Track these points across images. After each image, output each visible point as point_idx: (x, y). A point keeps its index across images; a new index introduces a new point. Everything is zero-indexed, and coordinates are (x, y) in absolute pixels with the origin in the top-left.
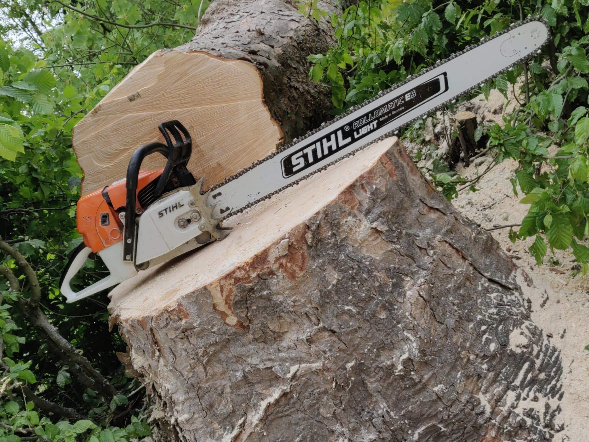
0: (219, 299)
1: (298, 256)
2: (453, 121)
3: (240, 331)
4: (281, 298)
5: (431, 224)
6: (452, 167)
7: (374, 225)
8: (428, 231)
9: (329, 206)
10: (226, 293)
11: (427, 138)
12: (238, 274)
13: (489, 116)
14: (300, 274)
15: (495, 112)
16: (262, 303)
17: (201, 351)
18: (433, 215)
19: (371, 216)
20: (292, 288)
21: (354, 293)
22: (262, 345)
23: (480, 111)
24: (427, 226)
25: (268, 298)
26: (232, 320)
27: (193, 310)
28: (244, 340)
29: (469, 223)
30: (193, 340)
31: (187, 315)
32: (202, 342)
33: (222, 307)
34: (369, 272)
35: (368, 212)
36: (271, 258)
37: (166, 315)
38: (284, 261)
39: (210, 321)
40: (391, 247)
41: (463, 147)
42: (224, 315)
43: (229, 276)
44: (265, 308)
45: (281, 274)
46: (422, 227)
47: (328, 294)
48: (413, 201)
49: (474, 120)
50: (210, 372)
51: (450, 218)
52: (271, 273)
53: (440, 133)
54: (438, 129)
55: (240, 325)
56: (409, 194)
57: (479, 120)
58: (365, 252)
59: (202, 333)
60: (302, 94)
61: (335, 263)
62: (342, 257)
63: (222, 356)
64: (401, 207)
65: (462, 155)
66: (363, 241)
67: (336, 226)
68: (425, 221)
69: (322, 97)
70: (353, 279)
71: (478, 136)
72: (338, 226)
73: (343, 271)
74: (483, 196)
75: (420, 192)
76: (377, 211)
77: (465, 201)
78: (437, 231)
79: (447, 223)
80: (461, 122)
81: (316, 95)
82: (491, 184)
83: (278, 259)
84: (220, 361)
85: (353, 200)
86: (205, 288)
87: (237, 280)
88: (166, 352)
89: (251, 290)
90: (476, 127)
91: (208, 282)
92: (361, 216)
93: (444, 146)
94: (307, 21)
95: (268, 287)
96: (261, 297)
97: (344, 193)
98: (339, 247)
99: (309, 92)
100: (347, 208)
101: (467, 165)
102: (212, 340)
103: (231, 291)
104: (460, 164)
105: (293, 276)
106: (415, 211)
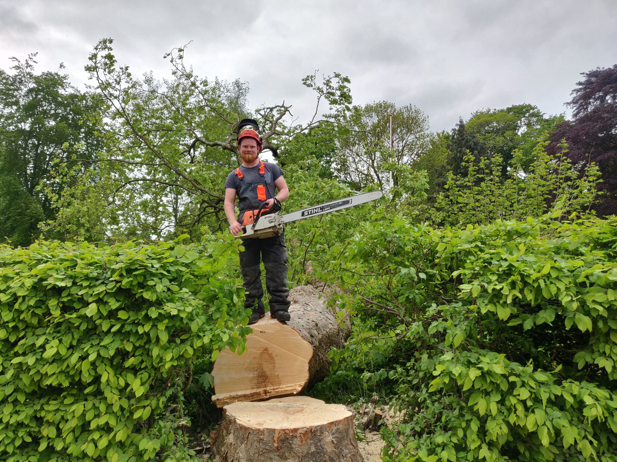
0: (276, 435)
1: (306, 436)
2: (373, 412)
3: (276, 450)
4: (294, 446)
5: (349, 449)
6: (364, 430)
7: (333, 439)
8: (347, 451)
9: (323, 425)
10: (280, 435)
11: (361, 412)
12: (287, 431)
13: (388, 417)
14: (304, 442)
15: (391, 417)
16: (288, 445)
17: (261, 449)
18: (351, 447)
19: (334, 436)
20: (299, 445)
21: (316, 458)
22: (279, 459)
23: (385, 413)
24: (348, 449)
25: (291, 444)
26: (276, 445)
27: (266, 434)
28: (275, 453)
29: (361, 456)
30: (261, 444)
31: (264, 435)
32: (263, 446)
33: (276, 439)
34: (324, 454)
35: (333, 434)
36: (299, 432)
37: (258, 431)
38: (302, 435)
39: (269, 441)
40: (334, 449)
41: (372, 424)
42: (274, 441)
43: (284, 430)
44: (288, 447)
45: (299, 439)
46: (346, 448)
47: (309, 454)
48: (347, 438)
49: (381, 416)
50: (259, 458)
51: (356, 450)
52: (296, 437)
53: (366, 412)
54: (366, 411)
55: (277, 447)
56: (347, 435)
57: (383, 416)
58: (326, 447)
59: (265, 444)
60: (320, 359)
61: (316, 445)
62: (319, 444)
63: (266, 455)
64: (343, 438)
65: (370, 427)
66: (327, 443)
67: (322, 433)
68: (348, 447)
69: (326, 363)
70: (318, 453)
71: (379, 423)
72: (323, 433)
73: (316, 449)
74: (370, 449)
75: (351, 436)
76: (336, 435)
77: (362, 447)
78: (350, 453)
79: (354, 452)
80: (376, 414)
81: (325, 362)
82: (375, 446)
83: (300, 433)
84: (264, 456)
85: (330, 427)
86: (275, 430)
87: (286, 433)
88: (249, 443)
89: (288, 439)
90: (380, 419)
91: (277, 428)
92: (330, 434)
93: (365, 419)
94: (336, 327)
95: (292, 441)
96: (289, 443)
97: (329, 423)
98: (320, 440)
99: (322, 359)
100: (328, 429)
101: (370, 432)
102: (267, 448)
103: (281, 435)
104: (368, 430)
105: (302, 442)
106: (346, 442)
